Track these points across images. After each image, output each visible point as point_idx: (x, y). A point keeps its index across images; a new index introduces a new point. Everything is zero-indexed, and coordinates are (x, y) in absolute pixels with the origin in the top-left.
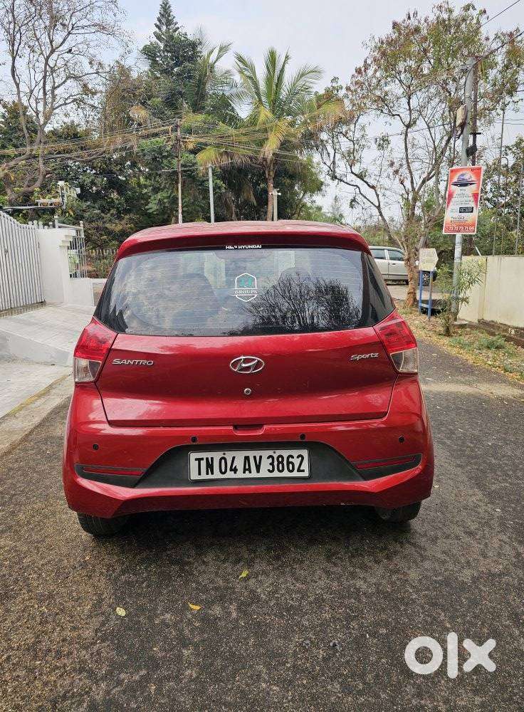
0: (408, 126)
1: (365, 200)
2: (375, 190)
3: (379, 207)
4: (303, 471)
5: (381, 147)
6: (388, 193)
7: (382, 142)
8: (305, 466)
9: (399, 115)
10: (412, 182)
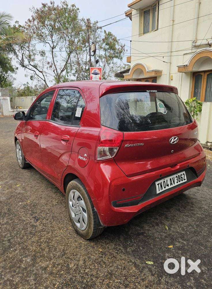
0: (53, 48)
1: (39, 77)
2: (42, 73)
3: (45, 81)
4: (185, 179)
5: (42, 55)
6: (48, 75)
7: (42, 53)
8: (186, 178)
9: (49, 43)
10: (57, 72)
